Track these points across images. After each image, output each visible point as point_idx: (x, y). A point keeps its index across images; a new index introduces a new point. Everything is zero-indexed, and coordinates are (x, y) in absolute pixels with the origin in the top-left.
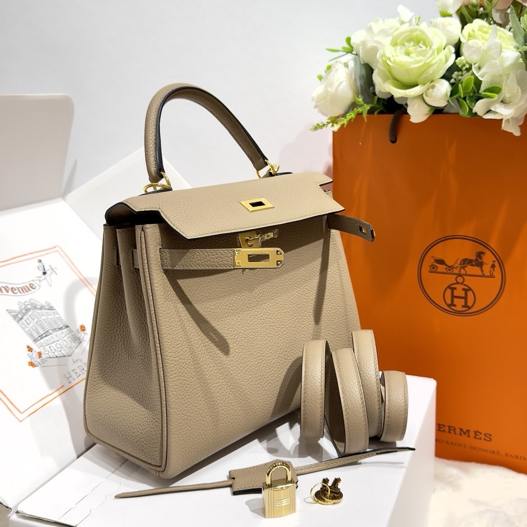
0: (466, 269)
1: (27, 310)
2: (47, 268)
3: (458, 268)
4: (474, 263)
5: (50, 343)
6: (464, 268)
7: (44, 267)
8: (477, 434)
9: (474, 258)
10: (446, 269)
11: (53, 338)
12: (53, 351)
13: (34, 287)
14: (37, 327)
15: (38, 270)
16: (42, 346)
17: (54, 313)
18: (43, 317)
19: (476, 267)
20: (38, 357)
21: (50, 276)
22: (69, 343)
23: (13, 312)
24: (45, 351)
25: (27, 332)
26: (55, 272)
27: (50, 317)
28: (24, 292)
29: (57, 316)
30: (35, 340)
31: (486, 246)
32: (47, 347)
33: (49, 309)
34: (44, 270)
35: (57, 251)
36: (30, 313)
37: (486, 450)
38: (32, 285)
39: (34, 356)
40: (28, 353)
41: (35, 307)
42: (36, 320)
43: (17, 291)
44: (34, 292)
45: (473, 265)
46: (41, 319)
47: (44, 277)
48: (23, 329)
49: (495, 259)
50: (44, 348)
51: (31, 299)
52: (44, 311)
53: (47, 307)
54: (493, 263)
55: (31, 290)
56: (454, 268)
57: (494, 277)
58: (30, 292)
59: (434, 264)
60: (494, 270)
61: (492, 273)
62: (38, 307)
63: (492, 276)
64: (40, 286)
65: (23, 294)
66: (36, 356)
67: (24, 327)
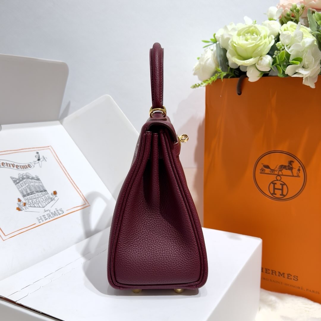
0: (282, 171)
1: (23, 179)
2: (41, 157)
3: (278, 171)
4: (287, 168)
5: (33, 198)
6: (281, 171)
7: (39, 156)
8: (289, 275)
9: (287, 164)
10: (270, 171)
11: (35, 196)
12: (34, 203)
13: (30, 166)
14: (27, 188)
15: (35, 158)
16: (27, 199)
17: (39, 182)
18: (32, 184)
19: (288, 171)
20: (23, 205)
21: (42, 162)
22: (45, 200)
23: (14, 179)
24: (29, 203)
25: (20, 191)
26: (45, 160)
27: (36, 184)
28: (23, 168)
29: (41, 184)
30: (24, 196)
31: (295, 157)
32: (31, 201)
33: (36, 180)
34: (39, 158)
35: (49, 149)
36: (24, 180)
37: (295, 287)
38: (29, 165)
39: (21, 204)
40: (18, 202)
41: (28, 177)
42: (27, 185)
43: (20, 167)
44: (30, 169)
45: (287, 169)
46: (30, 185)
47: (38, 162)
48: (18, 189)
49: (300, 166)
50: (28, 201)
51: (27, 173)
52: (33, 181)
53: (36, 179)
54: (299, 168)
55: (28, 168)
56: (275, 171)
57: (299, 177)
58: (27, 169)
59: (263, 168)
60: (299, 172)
61: (299, 174)
62: (31, 178)
63: (298, 176)
64: (34, 166)
65: (23, 169)
66: (22, 205)
67: (19, 187)
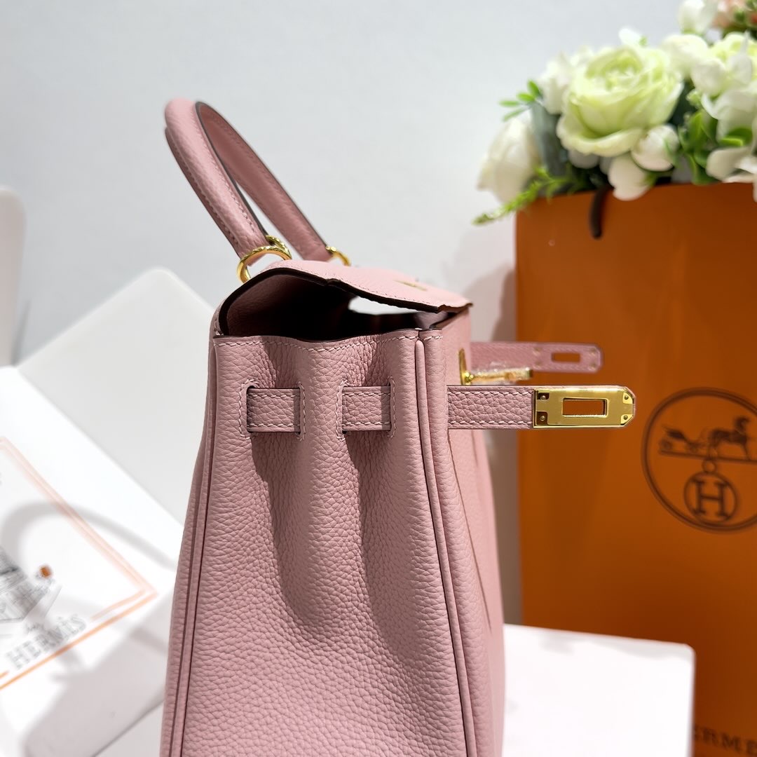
0: (719, 447)
3: (706, 447)
4: (731, 438)
19: (735, 445)
31: (749, 407)
56: (699, 446)
59: (667, 439)
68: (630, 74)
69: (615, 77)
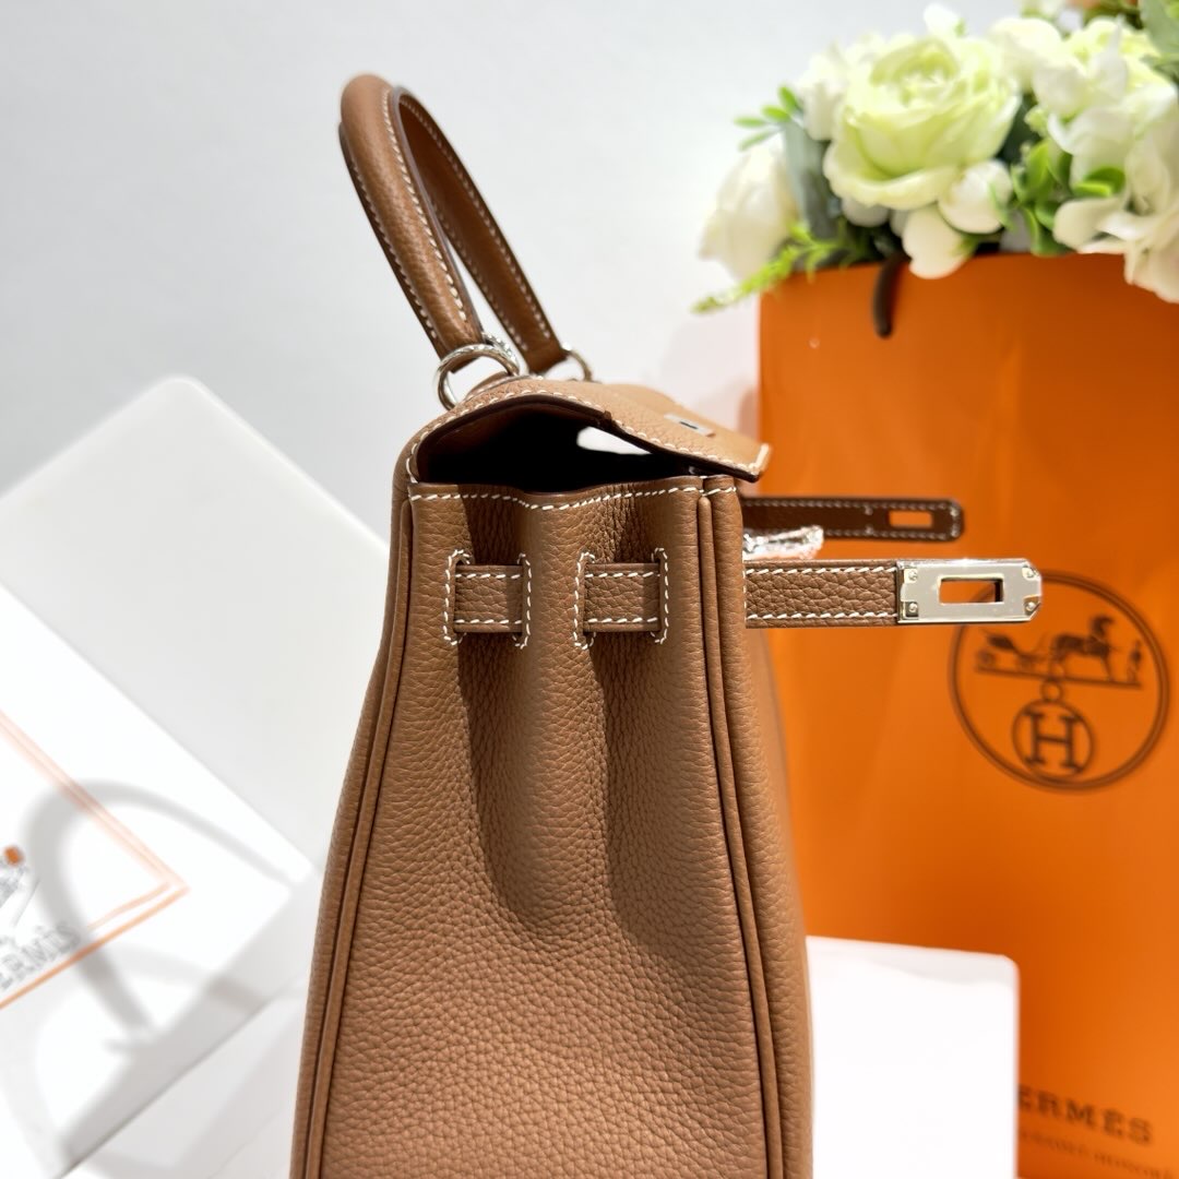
0: (1066, 662)
3: (1047, 661)
10: (1016, 662)
19: (1091, 659)
31: (1115, 601)
49: (1140, 637)
54: (1136, 647)
56: (1036, 659)
57: (1139, 687)
59: (987, 649)
60: (1139, 667)
61: (1135, 673)
63: (1133, 683)
68: (938, 80)
69: (915, 84)
